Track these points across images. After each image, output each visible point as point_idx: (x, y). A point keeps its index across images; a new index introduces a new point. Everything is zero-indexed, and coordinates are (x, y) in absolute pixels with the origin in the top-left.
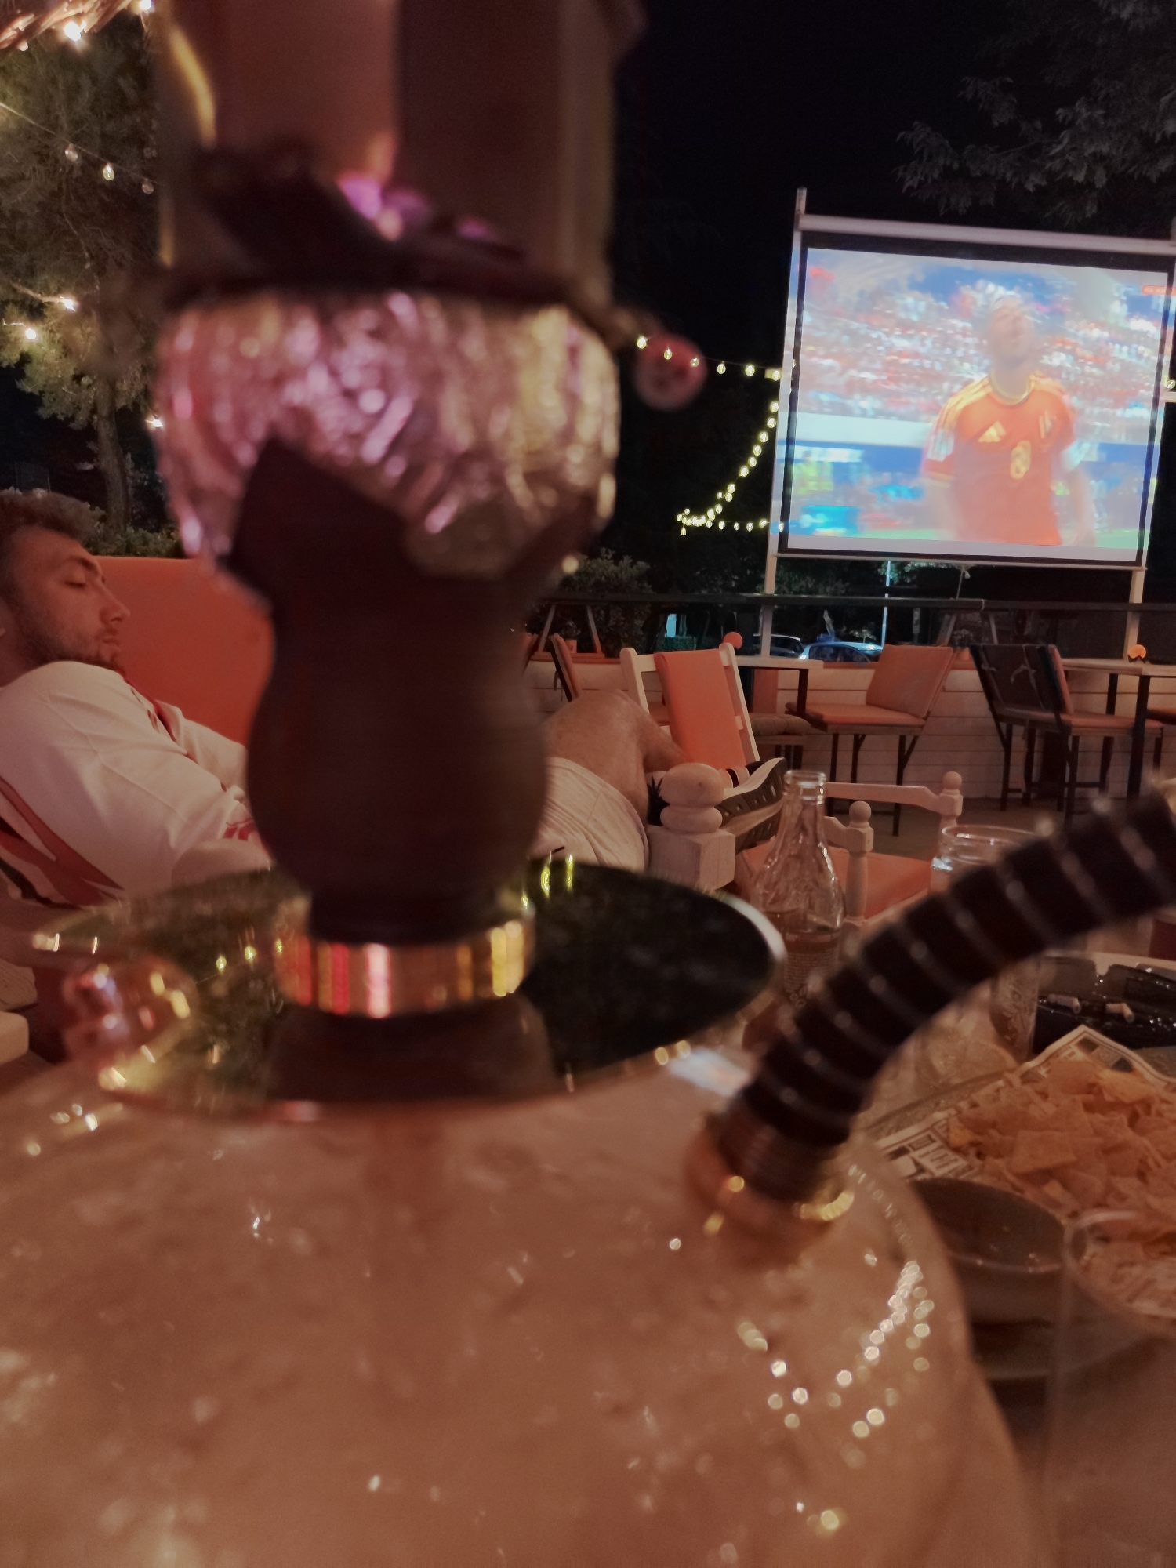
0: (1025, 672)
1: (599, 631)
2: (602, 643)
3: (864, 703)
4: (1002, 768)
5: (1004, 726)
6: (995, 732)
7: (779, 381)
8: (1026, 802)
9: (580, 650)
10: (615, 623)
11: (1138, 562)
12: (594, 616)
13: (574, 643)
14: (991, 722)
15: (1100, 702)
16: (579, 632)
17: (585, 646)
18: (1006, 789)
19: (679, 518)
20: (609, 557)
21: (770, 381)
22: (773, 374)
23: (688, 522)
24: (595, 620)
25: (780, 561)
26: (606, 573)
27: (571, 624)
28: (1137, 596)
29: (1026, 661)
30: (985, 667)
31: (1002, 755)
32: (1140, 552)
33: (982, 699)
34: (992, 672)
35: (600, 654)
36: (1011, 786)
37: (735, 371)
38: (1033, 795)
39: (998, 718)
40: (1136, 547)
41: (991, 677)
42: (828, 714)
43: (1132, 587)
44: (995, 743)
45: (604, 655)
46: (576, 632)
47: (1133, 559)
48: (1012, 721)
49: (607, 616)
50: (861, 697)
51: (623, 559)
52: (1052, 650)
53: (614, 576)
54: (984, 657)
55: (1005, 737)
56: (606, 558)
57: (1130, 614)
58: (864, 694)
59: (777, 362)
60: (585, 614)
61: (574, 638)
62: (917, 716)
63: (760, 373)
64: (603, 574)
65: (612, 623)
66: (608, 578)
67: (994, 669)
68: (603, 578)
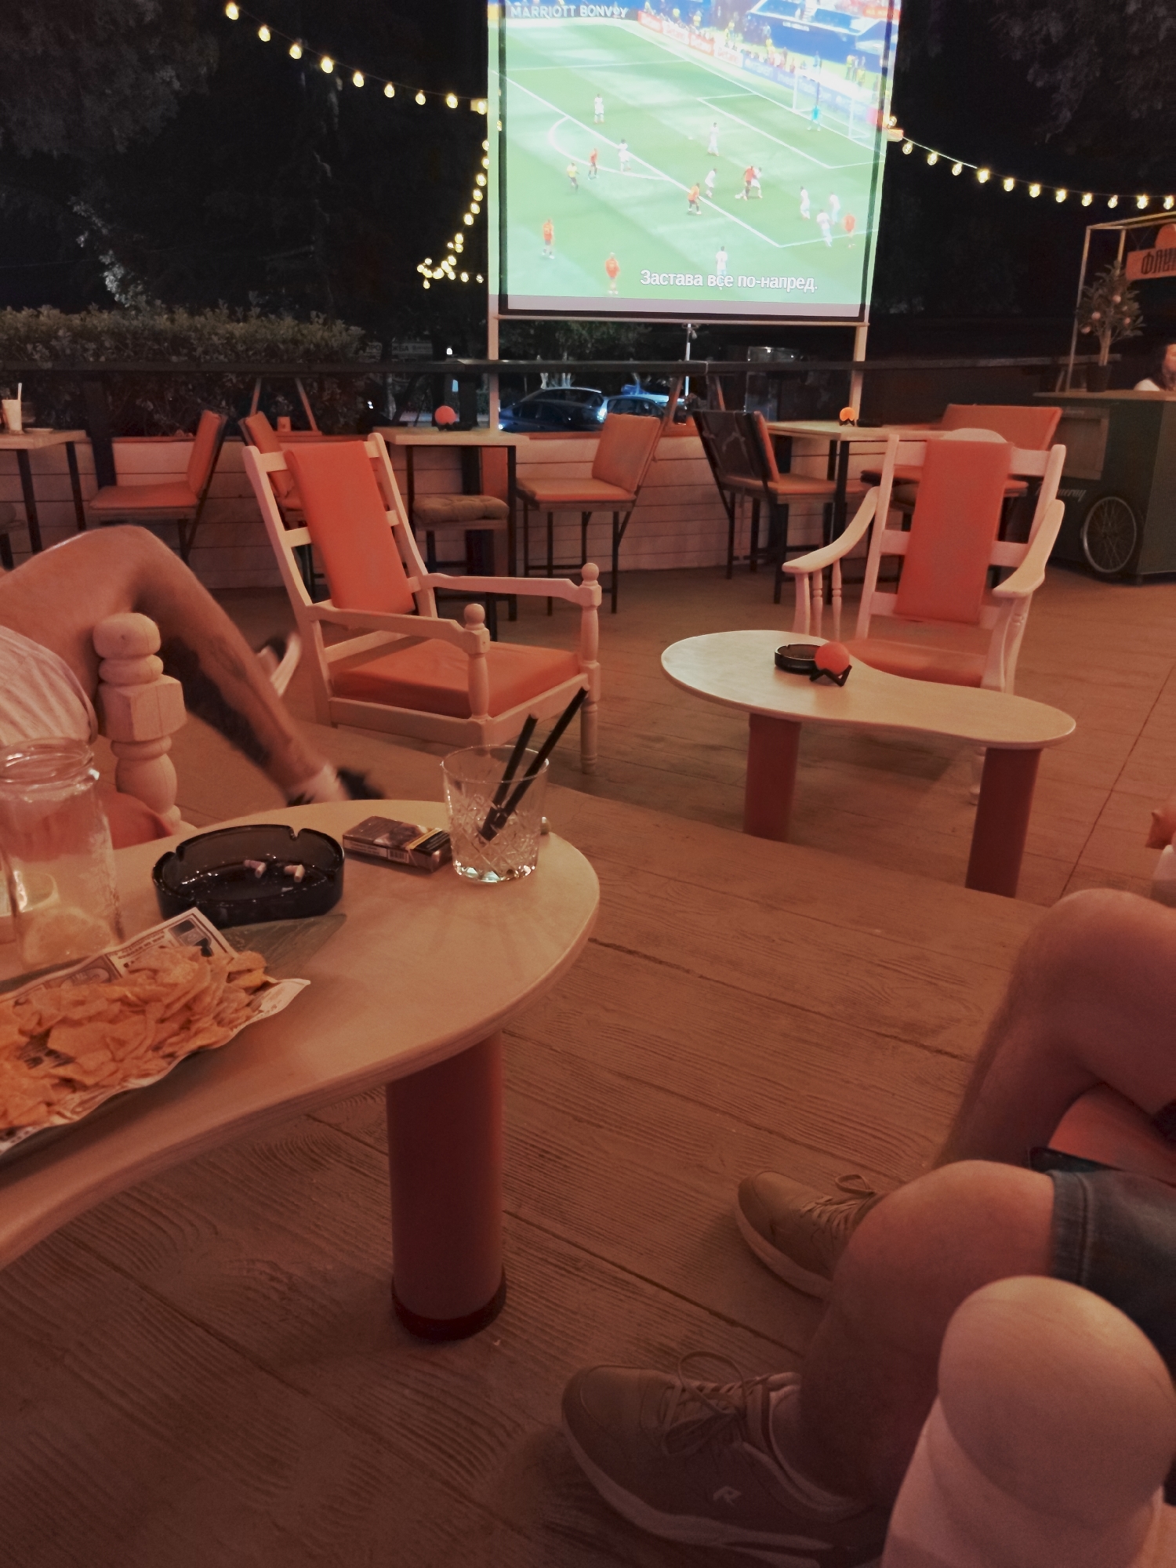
0: (736, 441)
1: (312, 406)
2: (318, 419)
3: (589, 474)
4: (726, 538)
5: (727, 494)
6: (719, 499)
7: (485, 116)
8: (753, 568)
9: (294, 427)
10: (329, 397)
11: (860, 318)
12: (305, 389)
13: (285, 421)
14: (716, 489)
15: (821, 465)
16: (291, 408)
17: (299, 424)
18: (731, 557)
19: (421, 269)
20: (321, 321)
21: (476, 113)
22: (479, 106)
23: (428, 274)
24: (307, 394)
25: (502, 323)
26: (314, 340)
27: (280, 399)
28: (860, 355)
29: (737, 429)
30: (705, 434)
31: (727, 522)
32: (863, 307)
33: (706, 463)
34: (713, 439)
35: (316, 432)
36: (736, 553)
37: (437, 102)
38: (760, 561)
39: (721, 486)
40: (859, 302)
41: (712, 444)
42: (543, 491)
43: (856, 343)
44: (721, 511)
45: (320, 433)
46: (288, 407)
47: (856, 314)
48: (735, 489)
49: (322, 389)
50: (588, 469)
51: (335, 325)
52: (758, 416)
53: (323, 343)
54: (704, 424)
55: (729, 505)
56: (318, 322)
57: (854, 373)
58: (590, 466)
59: (482, 92)
60: (295, 386)
61: (286, 416)
62: (628, 491)
63: (464, 105)
64: (312, 342)
65: (326, 396)
66: (317, 346)
67: (712, 436)
68: (312, 346)
